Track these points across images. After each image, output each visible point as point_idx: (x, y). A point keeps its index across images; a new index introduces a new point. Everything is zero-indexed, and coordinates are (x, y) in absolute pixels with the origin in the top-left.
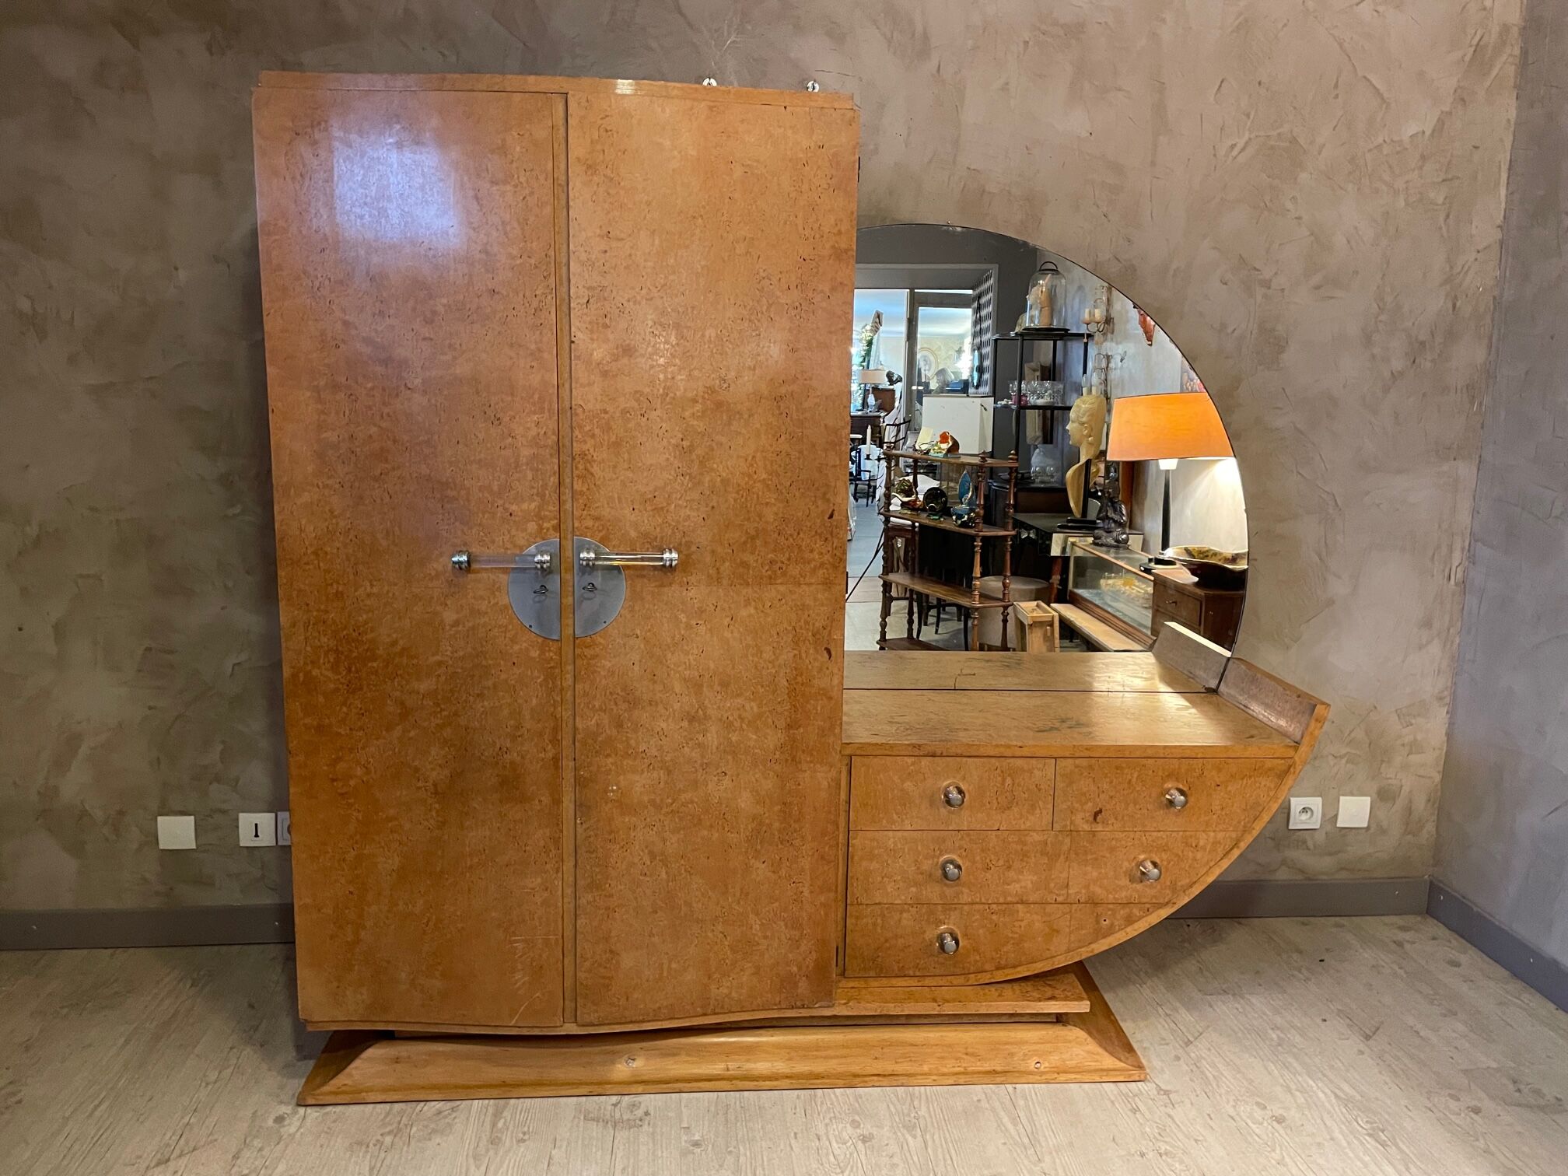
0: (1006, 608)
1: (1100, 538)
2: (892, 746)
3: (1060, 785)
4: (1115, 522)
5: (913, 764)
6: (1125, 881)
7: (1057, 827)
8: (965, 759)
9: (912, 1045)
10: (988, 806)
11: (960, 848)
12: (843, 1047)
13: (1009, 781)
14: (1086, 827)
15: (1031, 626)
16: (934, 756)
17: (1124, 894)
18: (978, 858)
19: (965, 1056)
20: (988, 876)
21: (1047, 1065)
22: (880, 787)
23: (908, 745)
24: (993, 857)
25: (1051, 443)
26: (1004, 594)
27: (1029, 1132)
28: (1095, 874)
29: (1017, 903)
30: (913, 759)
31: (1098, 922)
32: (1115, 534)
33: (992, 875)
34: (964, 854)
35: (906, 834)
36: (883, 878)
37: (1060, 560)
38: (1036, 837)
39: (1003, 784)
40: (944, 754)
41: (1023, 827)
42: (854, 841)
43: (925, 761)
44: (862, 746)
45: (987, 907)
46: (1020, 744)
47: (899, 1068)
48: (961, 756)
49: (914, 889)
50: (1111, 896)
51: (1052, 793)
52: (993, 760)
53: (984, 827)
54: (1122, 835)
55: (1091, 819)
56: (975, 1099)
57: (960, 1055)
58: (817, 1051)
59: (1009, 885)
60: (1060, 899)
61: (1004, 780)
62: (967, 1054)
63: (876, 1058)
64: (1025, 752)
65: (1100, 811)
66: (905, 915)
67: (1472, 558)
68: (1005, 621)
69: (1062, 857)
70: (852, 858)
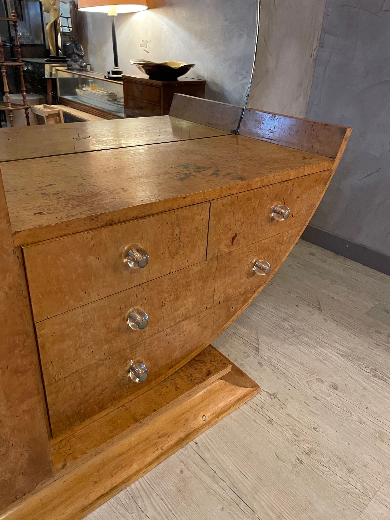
0: (26, 109)
1: (71, 66)
2: (67, 224)
3: (212, 223)
4: (78, 55)
5: (94, 237)
6: (244, 279)
7: (209, 256)
8: (141, 221)
9: (120, 455)
10: (162, 256)
11: (142, 299)
12: (66, 490)
13: (177, 231)
14: (227, 250)
15: (47, 117)
16: (112, 224)
17: (244, 287)
18: (155, 301)
19: (158, 440)
20: (163, 310)
21: (209, 414)
22: (62, 270)
23: (85, 219)
24: (166, 295)
25: (23, 20)
26: (24, 101)
27: (229, 483)
28: (229, 281)
29: (183, 320)
30: (92, 233)
31: (229, 310)
32: (79, 63)
33: (166, 310)
34: (145, 302)
35: (94, 305)
36: (77, 350)
37: (50, 80)
38: (196, 269)
39: (172, 235)
40: (122, 220)
41: (187, 264)
42: (43, 332)
43: (105, 232)
44: (33, 231)
45: (162, 333)
46: (183, 196)
47: (116, 480)
48: (137, 218)
49: (106, 347)
50: (237, 292)
51: (206, 232)
52: (165, 215)
53: (159, 275)
54: (245, 249)
55: (230, 244)
56: (178, 471)
57: (155, 441)
58: (43, 508)
59: (177, 311)
60: (208, 307)
61: (173, 230)
62: (159, 437)
63: (95, 483)
64: (188, 201)
65: (236, 236)
66: (100, 369)
67: (321, 45)
68: (27, 117)
69: (211, 277)
70: (43, 347)
